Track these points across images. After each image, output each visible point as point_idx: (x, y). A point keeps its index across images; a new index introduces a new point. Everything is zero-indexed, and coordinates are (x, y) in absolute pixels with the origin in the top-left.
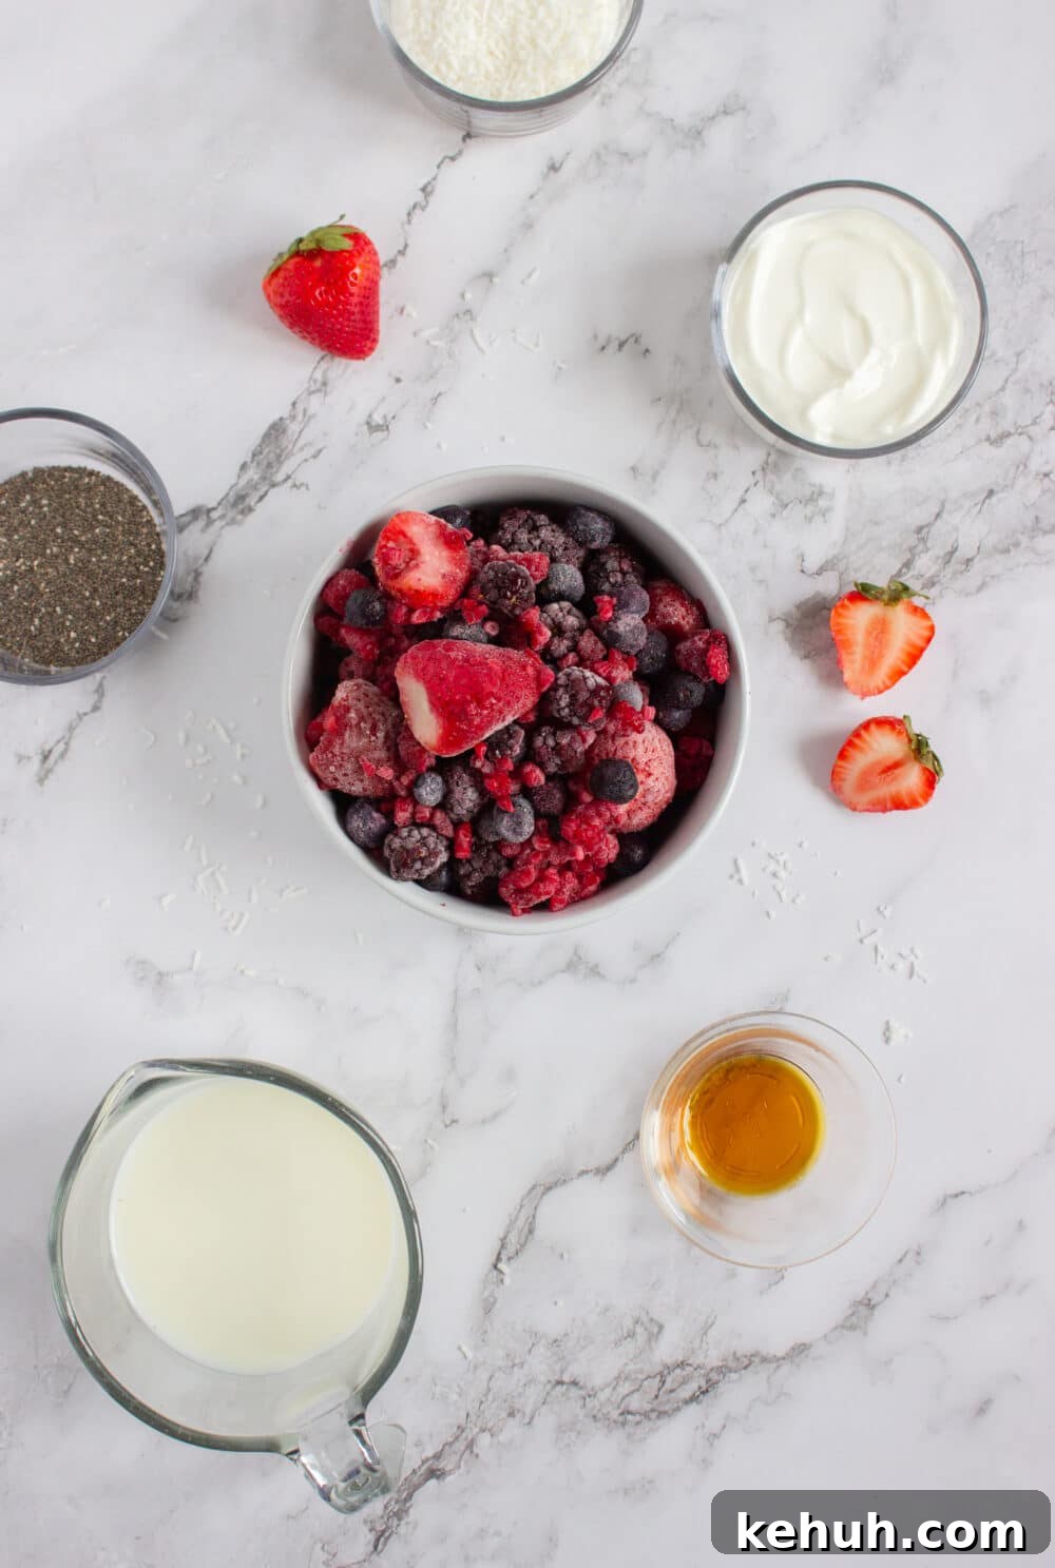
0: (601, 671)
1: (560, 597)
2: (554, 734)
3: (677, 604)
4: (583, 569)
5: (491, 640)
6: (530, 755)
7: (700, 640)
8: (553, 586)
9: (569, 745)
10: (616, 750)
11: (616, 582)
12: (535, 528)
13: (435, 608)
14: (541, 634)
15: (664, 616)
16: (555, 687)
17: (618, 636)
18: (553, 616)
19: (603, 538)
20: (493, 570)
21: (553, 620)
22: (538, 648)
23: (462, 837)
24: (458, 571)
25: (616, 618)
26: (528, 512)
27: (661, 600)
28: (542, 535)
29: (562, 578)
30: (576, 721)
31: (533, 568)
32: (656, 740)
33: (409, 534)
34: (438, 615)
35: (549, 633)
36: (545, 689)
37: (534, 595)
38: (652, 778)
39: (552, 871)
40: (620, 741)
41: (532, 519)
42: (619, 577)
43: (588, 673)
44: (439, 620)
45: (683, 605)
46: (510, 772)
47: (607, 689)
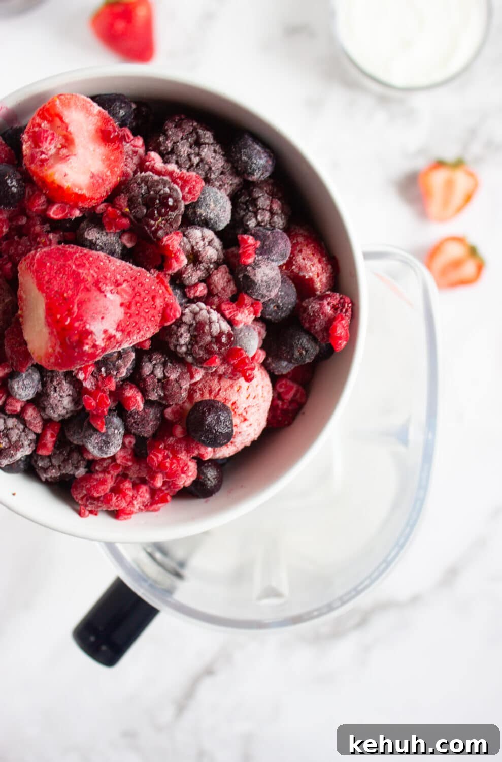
0: (227, 313)
1: (206, 223)
2: (164, 364)
3: (316, 260)
4: (234, 198)
5: (126, 255)
6: (136, 378)
7: (329, 304)
8: (201, 211)
9: (177, 381)
10: (220, 390)
11: (263, 221)
12: (198, 143)
13: (76, 206)
14: (177, 259)
15: (300, 269)
16: (179, 322)
17: (253, 283)
18: (194, 244)
19: (262, 174)
20: (146, 184)
21: (193, 247)
22: (170, 272)
23: (49, 435)
24: (108, 173)
25: (256, 264)
26: (195, 124)
27: (300, 251)
28: (203, 154)
29: (212, 205)
30: (190, 359)
31: (187, 190)
32: (260, 387)
33: (67, 120)
34: (77, 213)
35: (185, 261)
36: (168, 324)
37: (180, 218)
38: (247, 423)
39: (128, 485)
40: (226, 383)
41: (197, 133)
42: (267, 216)
43: (215, 316)
44: (77, 219)
45: (320, 261)
46: (111, 392)
47: (229, 336)
